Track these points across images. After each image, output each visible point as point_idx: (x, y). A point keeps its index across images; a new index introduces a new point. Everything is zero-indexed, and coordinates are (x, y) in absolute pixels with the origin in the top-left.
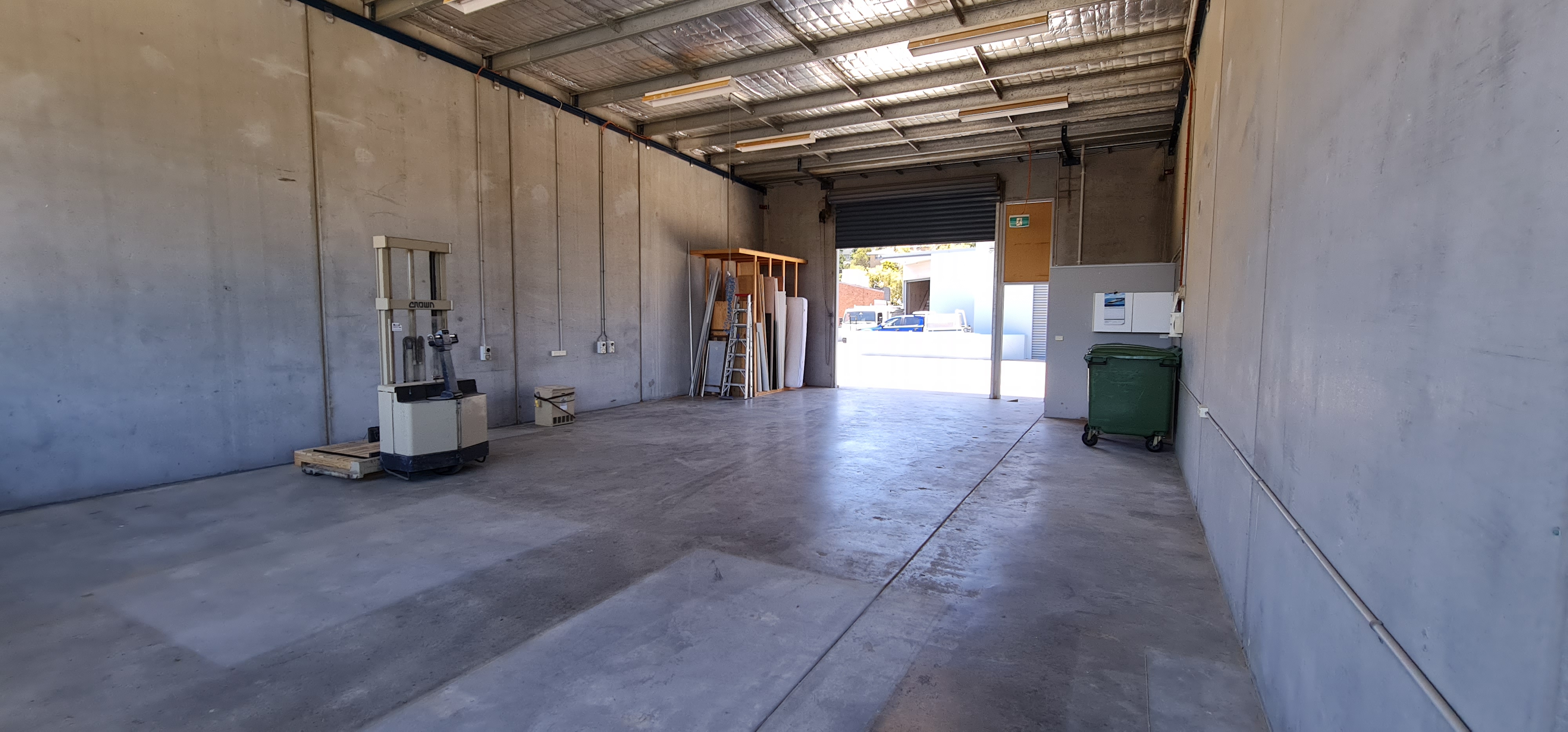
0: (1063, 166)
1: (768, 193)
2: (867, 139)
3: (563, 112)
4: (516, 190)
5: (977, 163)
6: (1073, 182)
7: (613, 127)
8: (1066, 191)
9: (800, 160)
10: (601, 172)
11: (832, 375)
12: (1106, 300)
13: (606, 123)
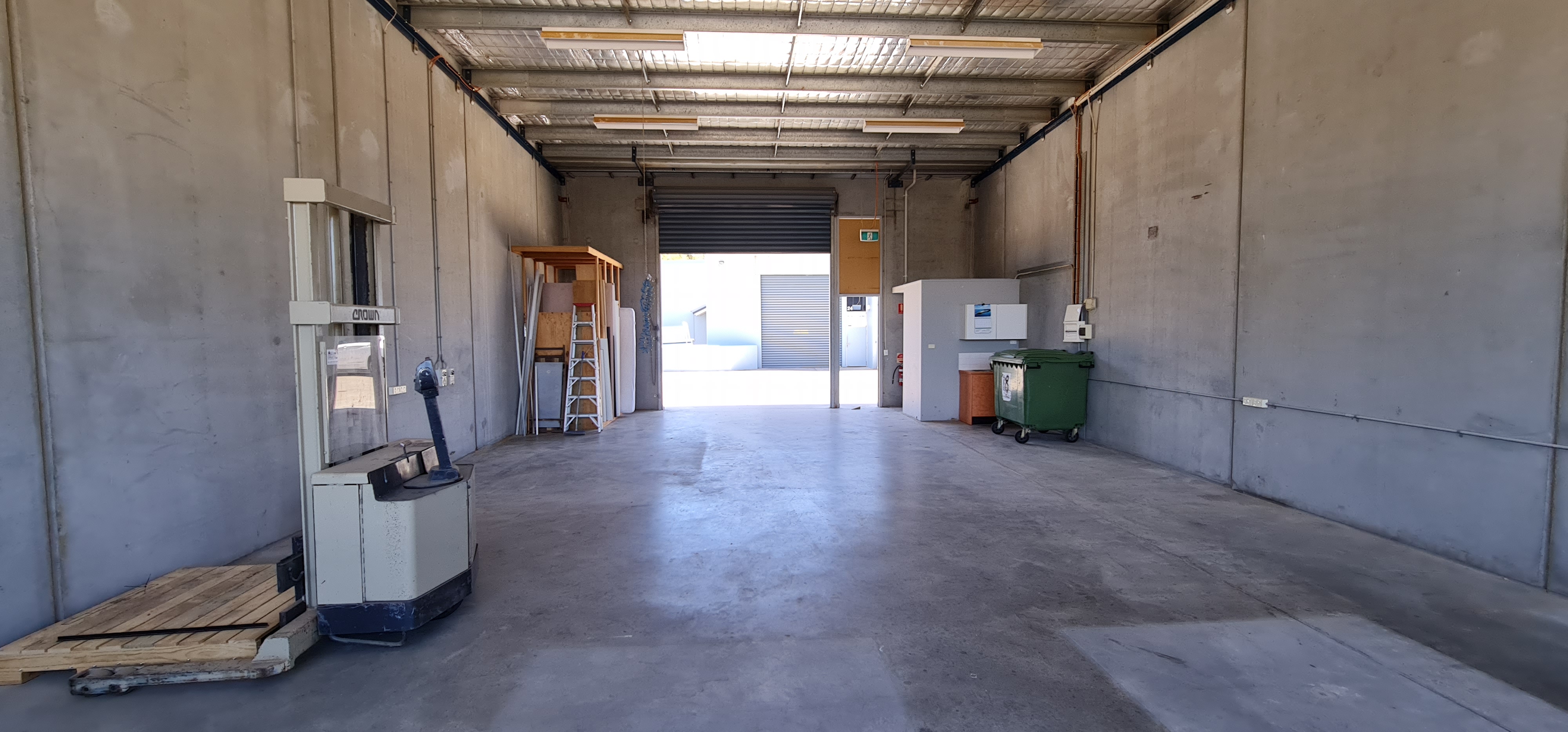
0: (889, 187)
1: (567, 183)
2: (737, 135)
3: (392, 26)
4: (342, 132)
5: (813, 175)
6: (898, 203)
7: (442, 64)
8: (892, 210)
9: (634, 148)
10: (431, 125)
11: (659, 396)
12: (976, 311)
13: (437, 58)
